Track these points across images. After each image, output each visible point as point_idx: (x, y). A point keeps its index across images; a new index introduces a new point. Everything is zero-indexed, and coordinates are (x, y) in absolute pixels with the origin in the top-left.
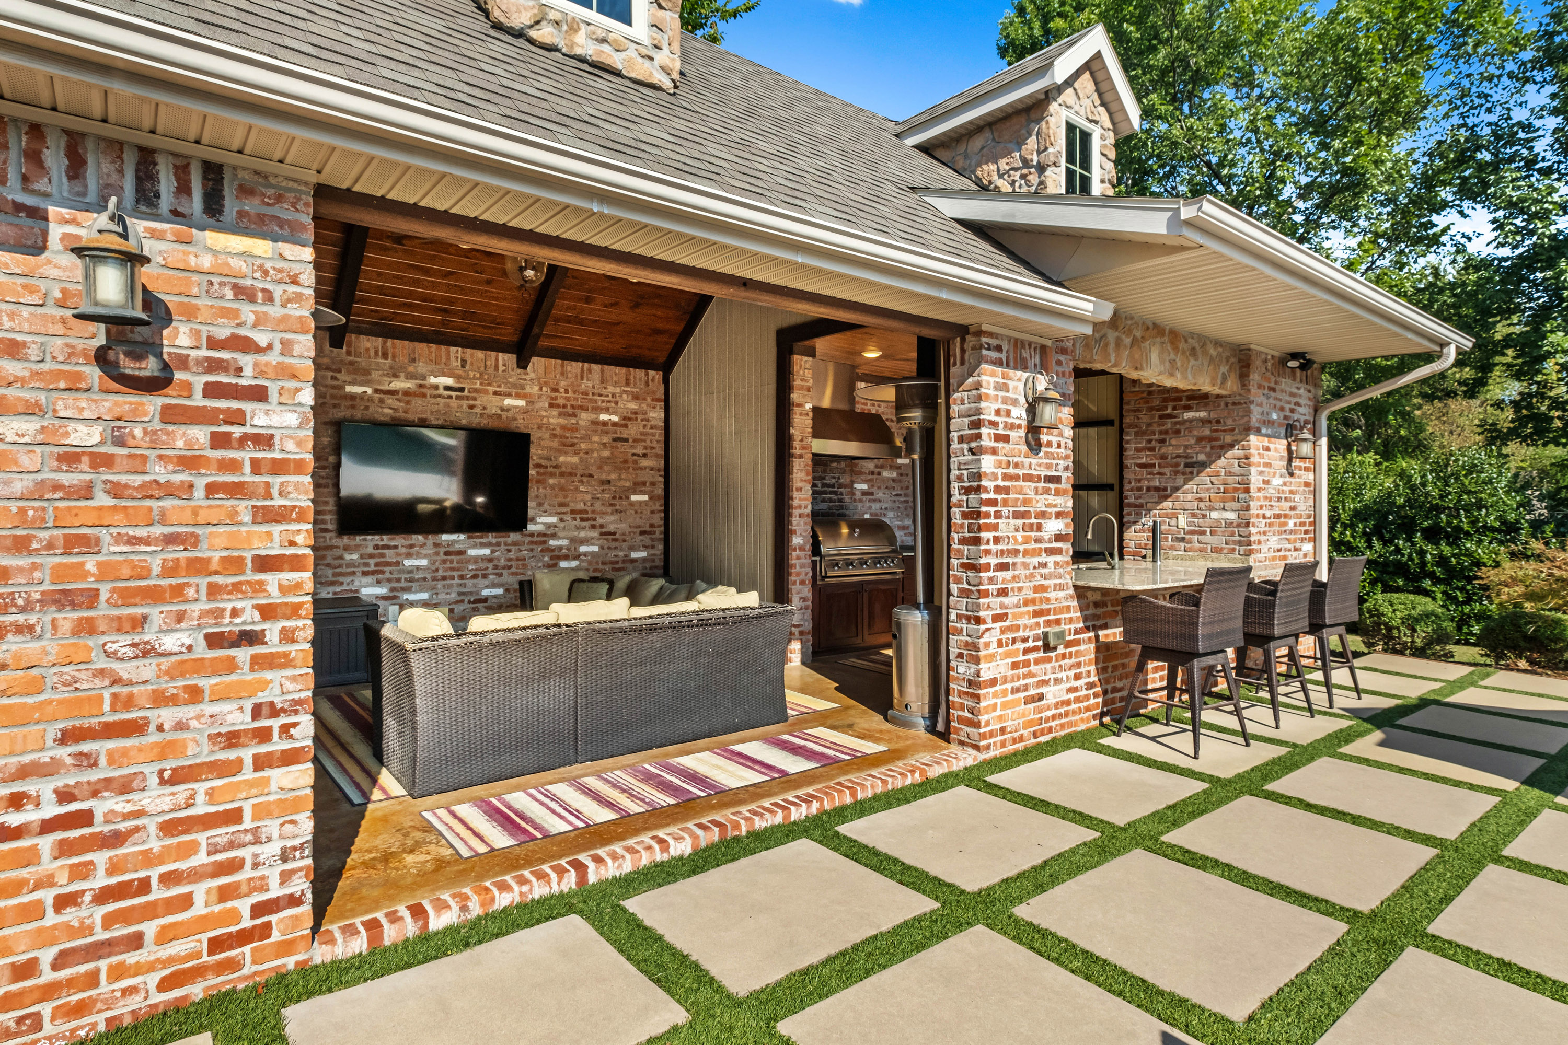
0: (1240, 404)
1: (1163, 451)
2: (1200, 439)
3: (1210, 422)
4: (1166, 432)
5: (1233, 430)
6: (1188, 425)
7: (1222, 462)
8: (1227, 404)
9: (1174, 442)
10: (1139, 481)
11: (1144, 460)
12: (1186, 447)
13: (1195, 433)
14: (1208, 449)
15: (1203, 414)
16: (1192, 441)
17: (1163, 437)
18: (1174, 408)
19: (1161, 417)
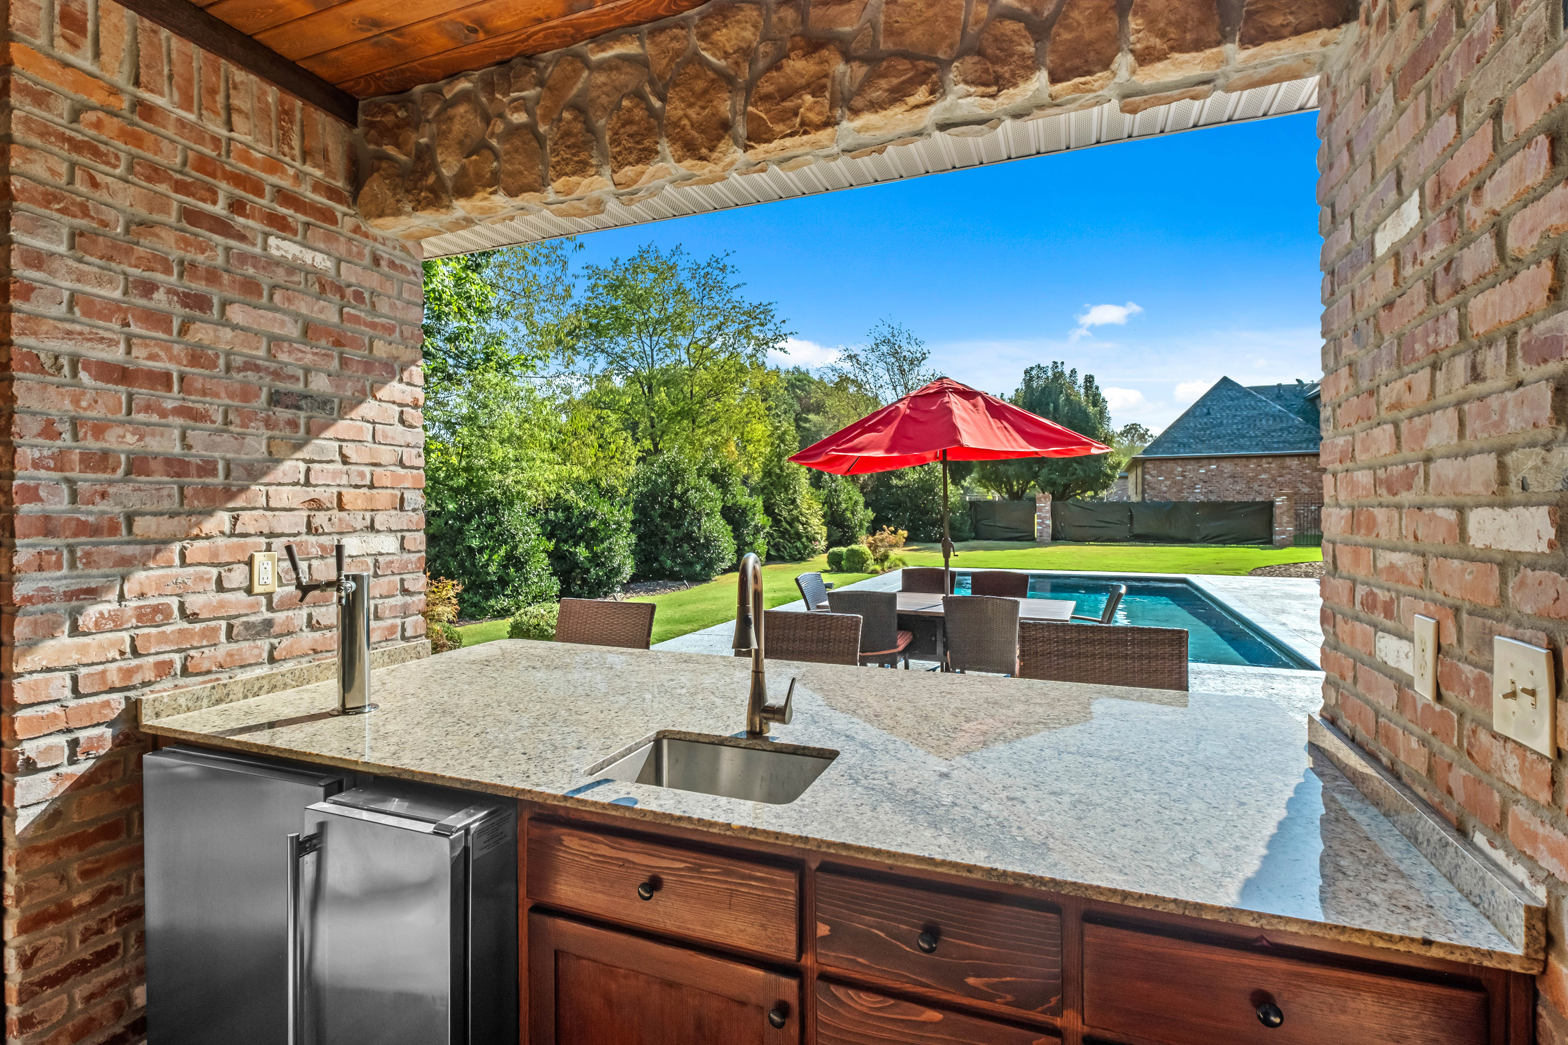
0: (402, 268)
1: (201, 333)
2: (309, 330)
3: (340, 290)
4: (212, 276)
5: (390, 330)
6: (280, 276)
7: (369, 408)
8: (376, 260)
9: (236, 314)
10: (99, 430)
11: (117, 355)
12: (275, 341)
13: (303, 307)
14: (335, 364)
15: (322, 262)
16: (293, 330)
17: (199, 287)
18: (237, 206)
19: (191, 216)
